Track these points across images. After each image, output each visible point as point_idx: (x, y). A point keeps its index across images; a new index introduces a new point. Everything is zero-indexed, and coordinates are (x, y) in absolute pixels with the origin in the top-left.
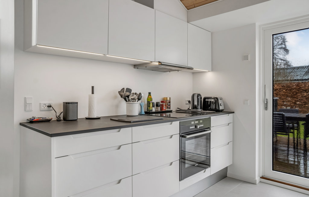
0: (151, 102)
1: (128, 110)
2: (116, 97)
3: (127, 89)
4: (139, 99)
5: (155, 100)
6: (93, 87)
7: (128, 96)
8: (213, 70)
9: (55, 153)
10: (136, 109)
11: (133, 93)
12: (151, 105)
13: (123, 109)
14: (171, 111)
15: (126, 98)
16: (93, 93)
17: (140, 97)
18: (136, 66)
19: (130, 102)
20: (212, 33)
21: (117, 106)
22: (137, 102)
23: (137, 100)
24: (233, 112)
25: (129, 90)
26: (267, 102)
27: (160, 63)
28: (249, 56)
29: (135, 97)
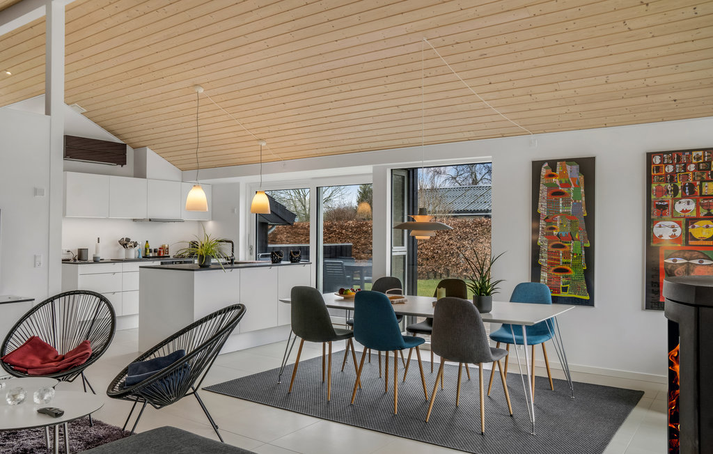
0: (148, 248)
1: (127, 254)
2: (117, 245)
3: (126, 239)
4: (135, 246)
5: (152, 247)
6: (99, 238)
7: (126, 244)
8: (212, 219)
9: (79, 272)
10: (133, 253)
11: (132, 242)
12: (148, 251)
13: (123, 253)
14: (169, 257)
15: (125, 245)
16: (98, 242)
18: (134, 220)
19: (128, 249)
21: (118, 252)
22: (133, 248)
25: (128, 240)
26: (251, 248)
27: (150, 220)
28: (236, 210)
29: (132, 244)
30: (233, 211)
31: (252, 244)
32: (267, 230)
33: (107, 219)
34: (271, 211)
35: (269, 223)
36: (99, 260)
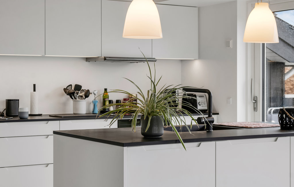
0: (107, 99)
1: (75, 107)
3: (76, 85)
6: (34, 85)
7: (74, 94)
8: (200, 57)
10: (83, 107)
11: (83, 90)
12: (107, 103)
15: (71, 95)
16: (34, 90)
17: (88, 95)
19: (76, 100)
20: (199, 9)
22: (85, 99)
23: (84, 97)
24: (218, 114)
26: (255, 100)
27: (105, 59)
28: (231, 42)
29: (83, 94)
30: (227, 44)
31: (256, 95)
32: (283, 74)
33: (43, 57)
34: (280, 38)
35: (287, 63)
36: (27, 116)
